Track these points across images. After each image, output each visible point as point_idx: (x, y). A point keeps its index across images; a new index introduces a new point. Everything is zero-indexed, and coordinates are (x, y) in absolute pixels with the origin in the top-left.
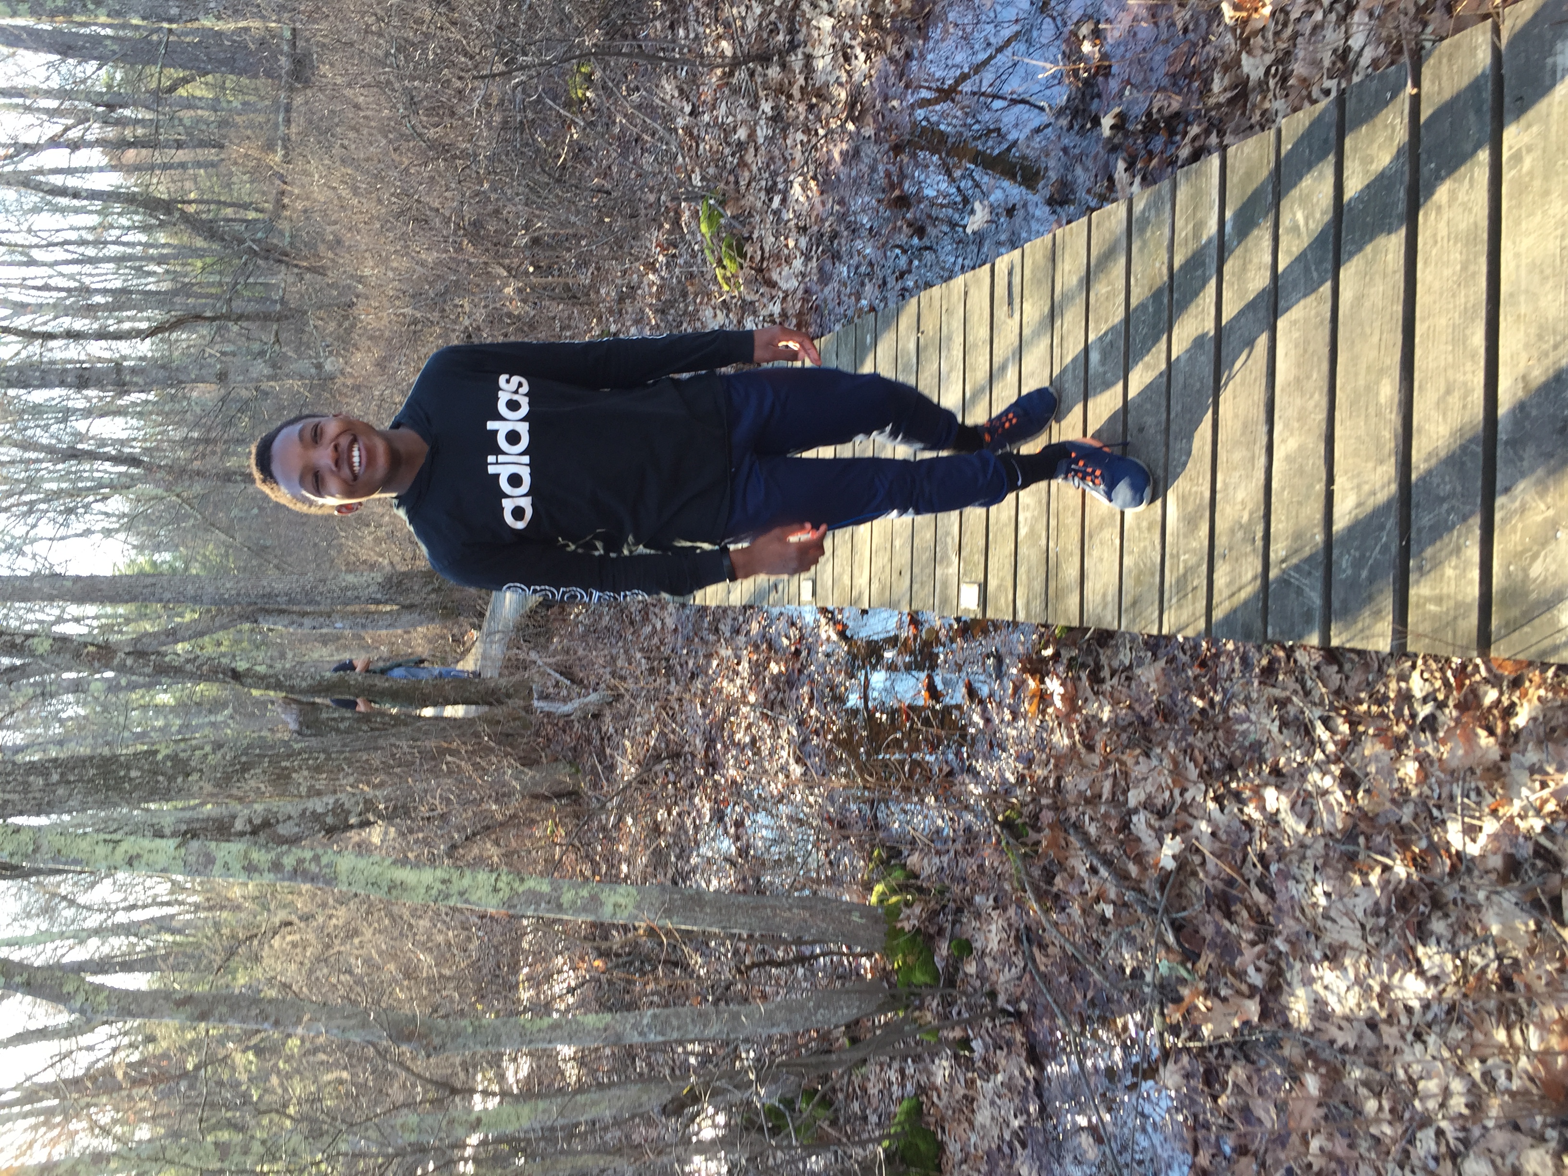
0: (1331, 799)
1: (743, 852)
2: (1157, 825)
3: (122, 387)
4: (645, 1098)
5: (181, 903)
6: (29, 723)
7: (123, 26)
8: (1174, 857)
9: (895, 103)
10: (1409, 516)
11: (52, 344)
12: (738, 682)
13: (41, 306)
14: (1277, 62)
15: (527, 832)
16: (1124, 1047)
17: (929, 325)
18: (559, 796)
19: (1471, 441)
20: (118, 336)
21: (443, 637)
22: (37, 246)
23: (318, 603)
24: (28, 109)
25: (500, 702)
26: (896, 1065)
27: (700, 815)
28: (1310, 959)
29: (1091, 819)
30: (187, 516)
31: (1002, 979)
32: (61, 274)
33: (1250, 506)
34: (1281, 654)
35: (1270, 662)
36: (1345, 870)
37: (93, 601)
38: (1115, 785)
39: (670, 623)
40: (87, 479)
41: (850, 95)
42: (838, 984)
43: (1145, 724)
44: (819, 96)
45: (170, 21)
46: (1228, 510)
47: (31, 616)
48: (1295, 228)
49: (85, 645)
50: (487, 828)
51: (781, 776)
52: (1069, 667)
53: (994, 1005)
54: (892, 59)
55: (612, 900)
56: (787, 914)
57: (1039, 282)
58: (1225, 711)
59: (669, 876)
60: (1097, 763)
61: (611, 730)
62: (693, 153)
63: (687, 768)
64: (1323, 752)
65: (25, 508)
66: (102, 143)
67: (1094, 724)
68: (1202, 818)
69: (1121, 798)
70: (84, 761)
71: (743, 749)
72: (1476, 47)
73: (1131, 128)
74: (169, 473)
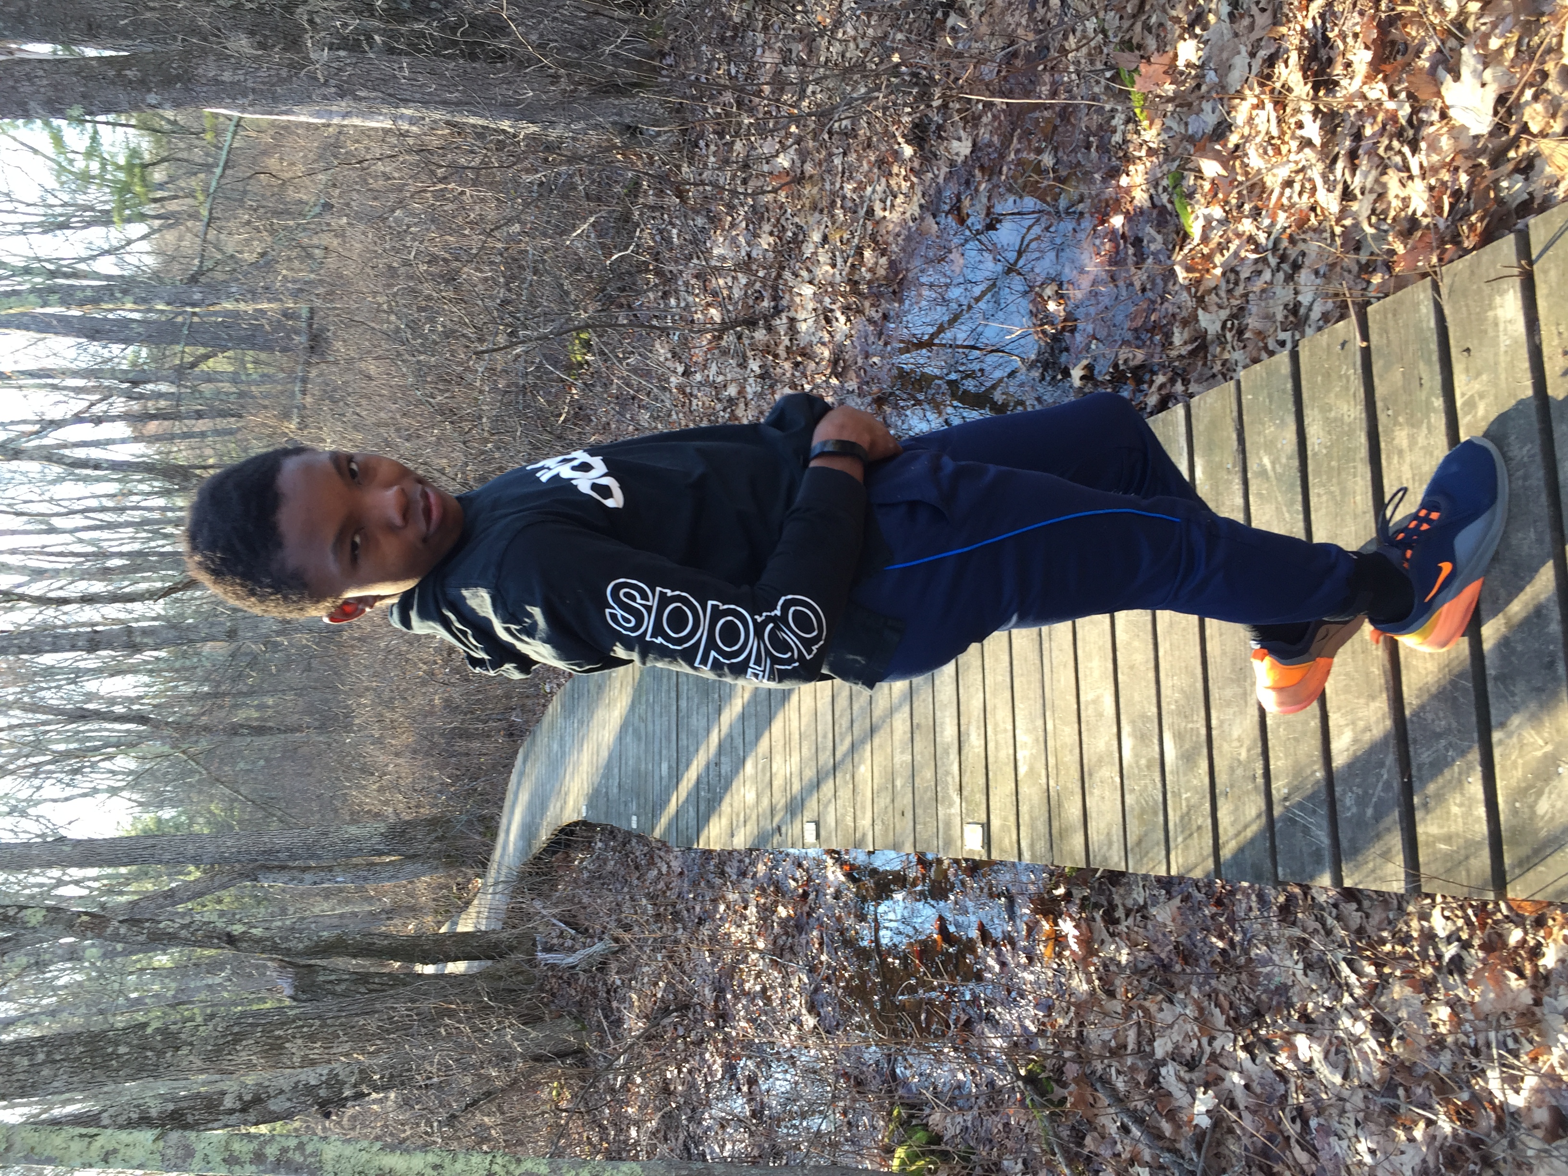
0: (1365, 1046)
1: (757, 1112)
2: (1187, 1077)
3: (136, 648)
6: (22, 993)
7: (149, 310)
8: (1208, 1113)
9: (875, 359)
10: (1407, 752)
11: (66, 608)
12: (746, 928)
13: (57, 571)
14: (1233, 317)
15: (532, 1095)
18: (562, 1055)
19: (1461, 675)
20: (133, 598)
21: (448, 887)
22: (58, 514)
23: (319, 857)
24: (55, 387)
25: (503, 956)
27: (711, 1072)
29: (1119, 1072)
30: (192, 772)
32: (81, 541)
33: (1247, 743)
34: (1297, 890)
35: (1287, 900)
36: (1388, 1124)
37: (92, 865)
38: (1140, 1033)
39: (676, 865)
40: (93, 739)
41: (833, 353)
43: (1166, 967)
44: (803, 355)
45: (193, 305)
46: (1226, 747)
47: (32, 880)
48: (1263, 473)
49: (80, 914)
50: (488, 1094)
51: (794, 1028)
52: (1082, 908)
54: (870, 321)
58: (1246, 952)
59: (681, 1141)
60: (1120, 1011)
61: (618, 982)
62: (686, 409)
63: (696, 1021)
64: (1351, 995)
65: (31, 770)
66: (125, 417)
67: (1113, 968)
68: (1234, 1070)
69: (1148, 1049)
70: (71, 1038)
71: (753, 999)
72: (1418, 304)
73: (1100, 378)
74: (176, 729)
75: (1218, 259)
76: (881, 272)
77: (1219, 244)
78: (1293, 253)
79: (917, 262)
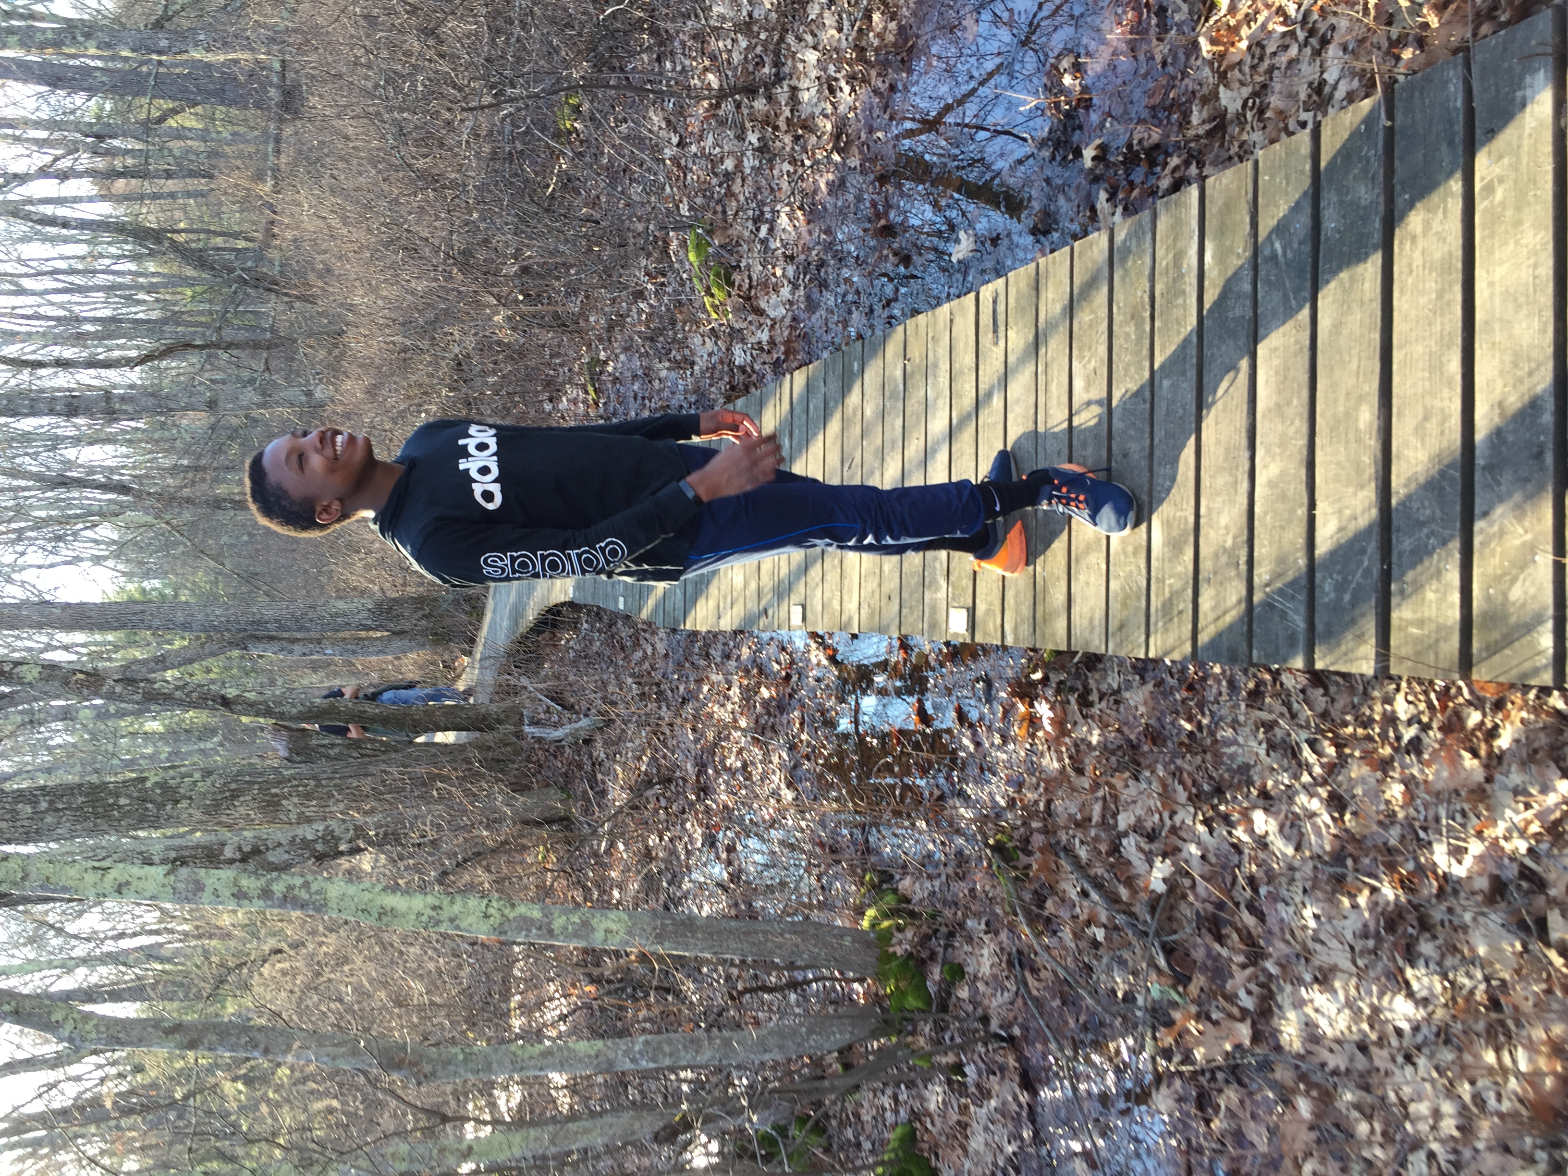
0: (1319, 821)
1: (735, 877)
2: (1146, 847)
3: (112, 415)
4: (637, 1126)
5: (171, 931)
6: (17, 750)
7: (113, 58)
8: (1164, 880)
9: (880, 134)
10: (1390, 540)
11: (41, 372)
12: (729, 707)
13: (29, 334)
14: (1255, 94)
15: (518, 858)
16: (1118, 1071)
17: (915, 352)
18: (550, 821)
19: (1450, 466)
20: (107, 364)
21: (434, 663)
22: (26, 275)
23: (308, 630)
24: (17, 139)
25: (491, 728)
26: (889, 1092)
27: (692, 840)
28: (1301, 981)
29: (1082, 842)
30: (178, 543)
31: (994, 1003)
32: (52, 304)
33: (1234, 530)
34: (1267, 677)
35: (1257, 685)
36: (1334, 892)
37: (81, 628)
38: (1105, 808)
39: (661, 648)
40: (76, 507)
41: (836, 126)
42: (831, 1010)
43: (1134, 747)
44: (804, 127)
45: (160, 53)
46: (1212, 534)
47: (19, 644)
48: (1273, 258)
49: (74, 672)
50: (478, 854)
51: (772, 801)
52: (1058, 691)
53: (987, 1031)
54: (876, 92)
55: (603, 926)
56: (779, 940)
57: (1023, 310)
58: (1212, 733)
59: (661, 902)
60: (1087, 786)
61: (602, 755)
62: (681, 183)
63: (678, 793)
64: (1310, 774)
65: (13, 536)
66: (91, 173)
67: (1083, 747)
68: (1192, 841)
69: (1111, 822)
70: (72, 789)
71: (734, 774)
72: (1446, 82)
73: (1112, 159)
74: (158, 501)
75: (1245, 32)
76: (890, 38)
77: (1247, 15)
78: (1322, 27)
79: (928, 28)
